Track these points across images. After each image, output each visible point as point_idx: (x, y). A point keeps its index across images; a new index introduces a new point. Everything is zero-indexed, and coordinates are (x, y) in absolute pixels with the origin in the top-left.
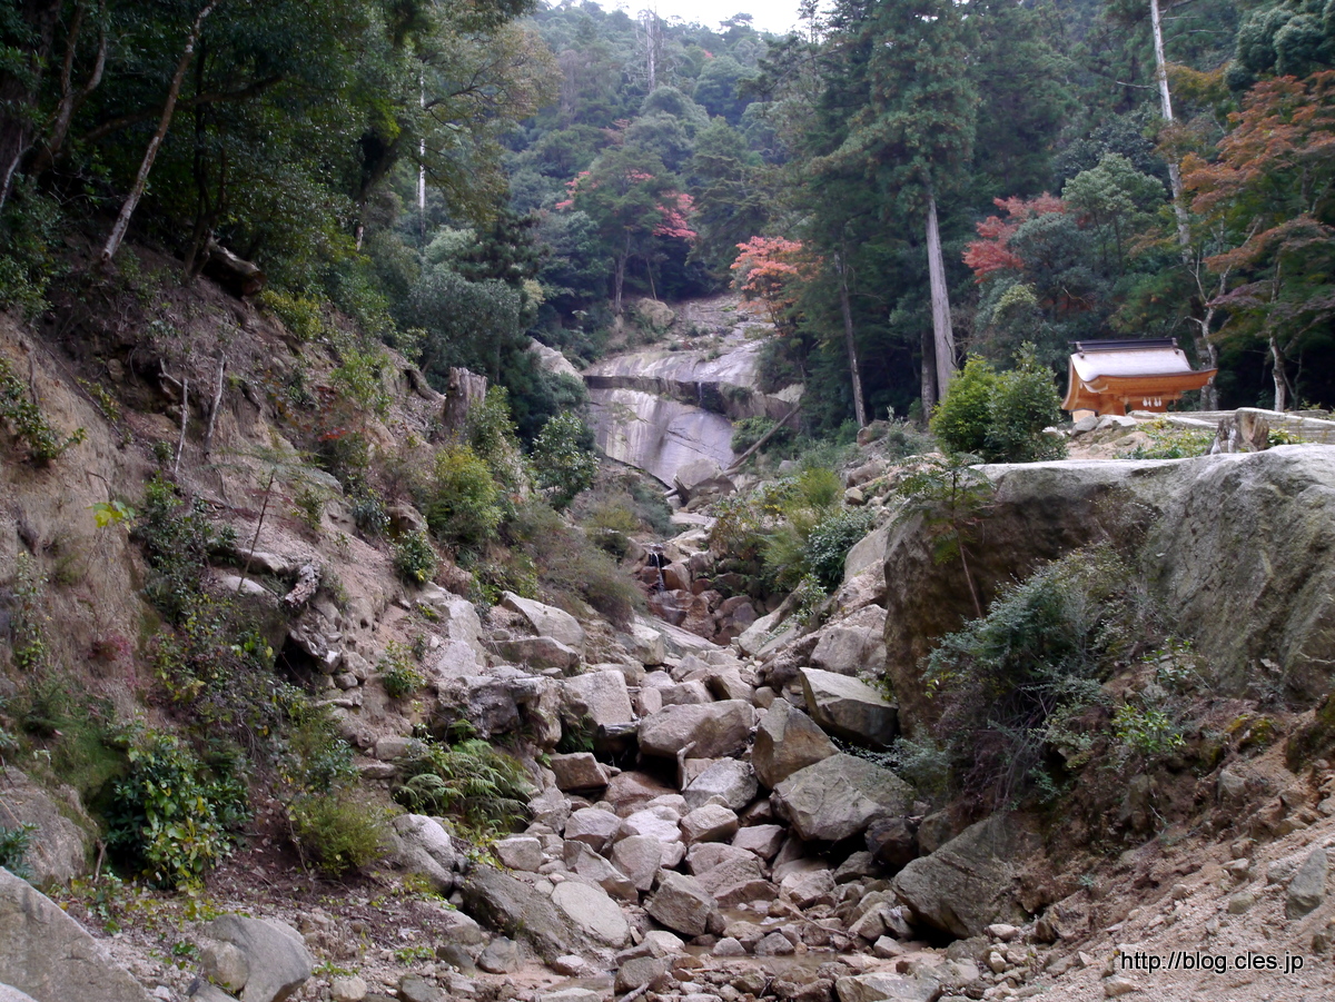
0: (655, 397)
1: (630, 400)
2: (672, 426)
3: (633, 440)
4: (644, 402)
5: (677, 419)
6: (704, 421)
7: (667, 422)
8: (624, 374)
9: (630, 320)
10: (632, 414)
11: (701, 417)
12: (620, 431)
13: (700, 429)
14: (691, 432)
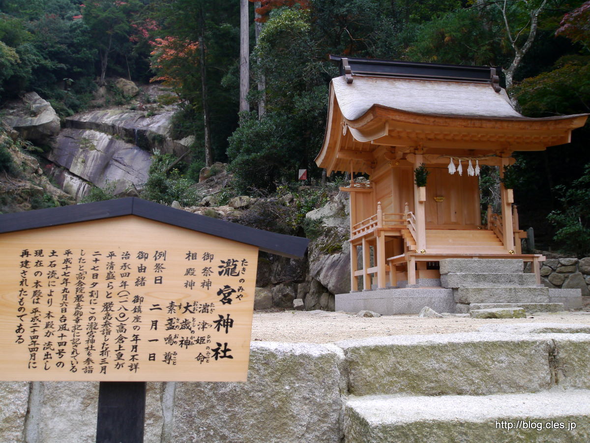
0: (110, 137)
1: (94, 137)
2: (116, 156)
3: (89, 163)
4: (102, 139)
5: (120, 152)
6: (136, 154)
7: (114, 153)
8: (94, 121)
9: (110, 90)
10: (93, 146)
11: (136, 151)
12: (82, 156)
13: (133, 159)
14: (127, 160)
